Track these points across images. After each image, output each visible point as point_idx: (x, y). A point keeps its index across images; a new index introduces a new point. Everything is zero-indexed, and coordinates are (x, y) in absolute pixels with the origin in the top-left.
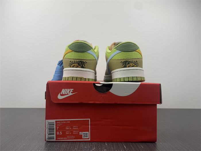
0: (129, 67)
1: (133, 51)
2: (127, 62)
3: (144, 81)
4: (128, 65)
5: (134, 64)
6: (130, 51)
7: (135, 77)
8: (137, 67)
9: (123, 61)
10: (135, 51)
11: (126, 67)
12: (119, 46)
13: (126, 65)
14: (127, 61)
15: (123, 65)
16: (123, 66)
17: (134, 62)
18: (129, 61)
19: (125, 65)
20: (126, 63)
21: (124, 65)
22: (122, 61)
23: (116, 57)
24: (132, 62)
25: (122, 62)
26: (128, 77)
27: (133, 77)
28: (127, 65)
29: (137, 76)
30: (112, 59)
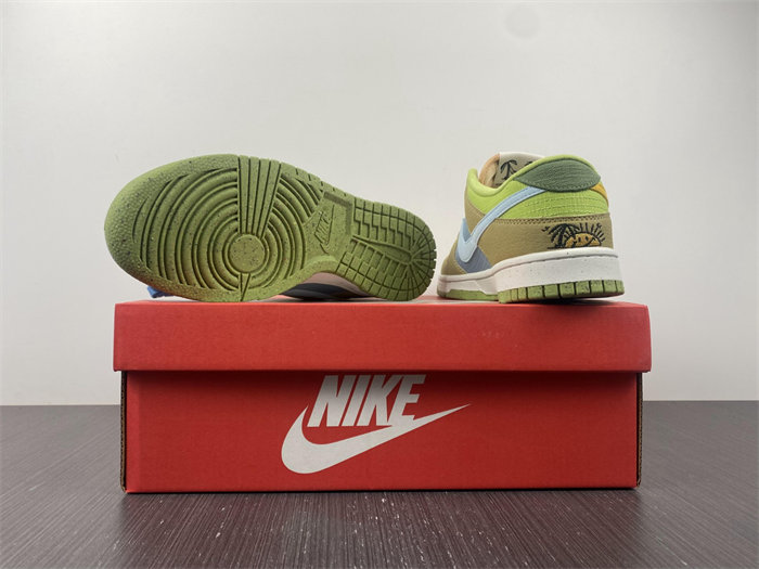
0: (573, 247)
1: (585, 189)
2: (567, 229)
3: (622, 293)
4: (571, 239)
5: (590, 237)
6: (574, 188)
7: (596, 282)
8: (600, 245)
9: (552, 225)
10: (590, 188)
11: (564, 247)
12: (532, 169)
13: (564, 239)
14: (566, 225)
15: (552, 240)
16: (552, 245)
17: (590, 230)
18: (574, 226)
19: (560, 239)
20: (562, 233)
21: (556, 240)
22: (547, 224)
23: (524, 212)
24: (584, 230)
25: (547, 228)
26: (574, 283)
27: (590, 282)
28: (568, 238)
29: (605, 278)
30: (504, 217)
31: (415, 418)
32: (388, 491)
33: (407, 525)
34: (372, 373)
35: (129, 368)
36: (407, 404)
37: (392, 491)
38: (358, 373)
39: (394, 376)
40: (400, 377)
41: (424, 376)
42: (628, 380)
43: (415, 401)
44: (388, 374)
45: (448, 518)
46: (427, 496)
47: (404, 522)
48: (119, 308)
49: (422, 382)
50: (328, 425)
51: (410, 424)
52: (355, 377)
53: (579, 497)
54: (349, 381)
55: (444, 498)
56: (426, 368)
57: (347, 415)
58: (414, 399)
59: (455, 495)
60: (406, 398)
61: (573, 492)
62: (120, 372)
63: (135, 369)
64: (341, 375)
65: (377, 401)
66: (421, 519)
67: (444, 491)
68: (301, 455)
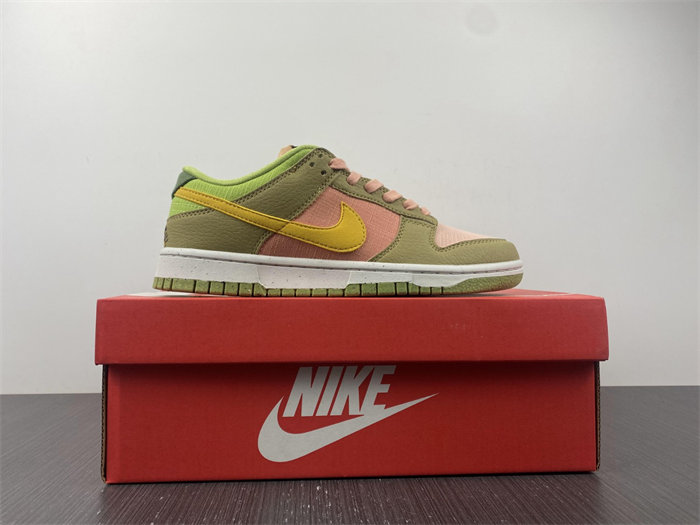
31: (386, 408)
32: (323, 479)
33: (338, 513)
34: (344, 365)
35: (110, 362)
36: (378, 394)
37: (327, 479)
38: (331, 365)
39: (365, 367)
40: (371, 367)
41: (395, 367)
42: (587, 368)
43: (386, 391)
44: (360, 365)
45: (378, 505)
46: (361, 484)
47: (334, 510)
48: (100, 303)
49: (393, 373)
50: (303, 415)
51: (382, 413)
52: (328, 368)
53: (507, 483)
54: (322, 372)
55: (376, 485)
56: (395, 359)
57: (321, 404)
58: (385, 389)
59: (388, 482)
60: (377, 388)
61: (501, 477)
62: (102, 366)
63: (116, 362)
64: (315, 367)
65: (350, 391)
66: (352, 507)
67: (378, 478)
68: (277, 444)
